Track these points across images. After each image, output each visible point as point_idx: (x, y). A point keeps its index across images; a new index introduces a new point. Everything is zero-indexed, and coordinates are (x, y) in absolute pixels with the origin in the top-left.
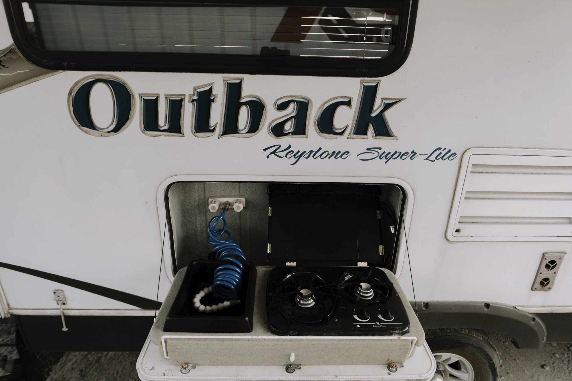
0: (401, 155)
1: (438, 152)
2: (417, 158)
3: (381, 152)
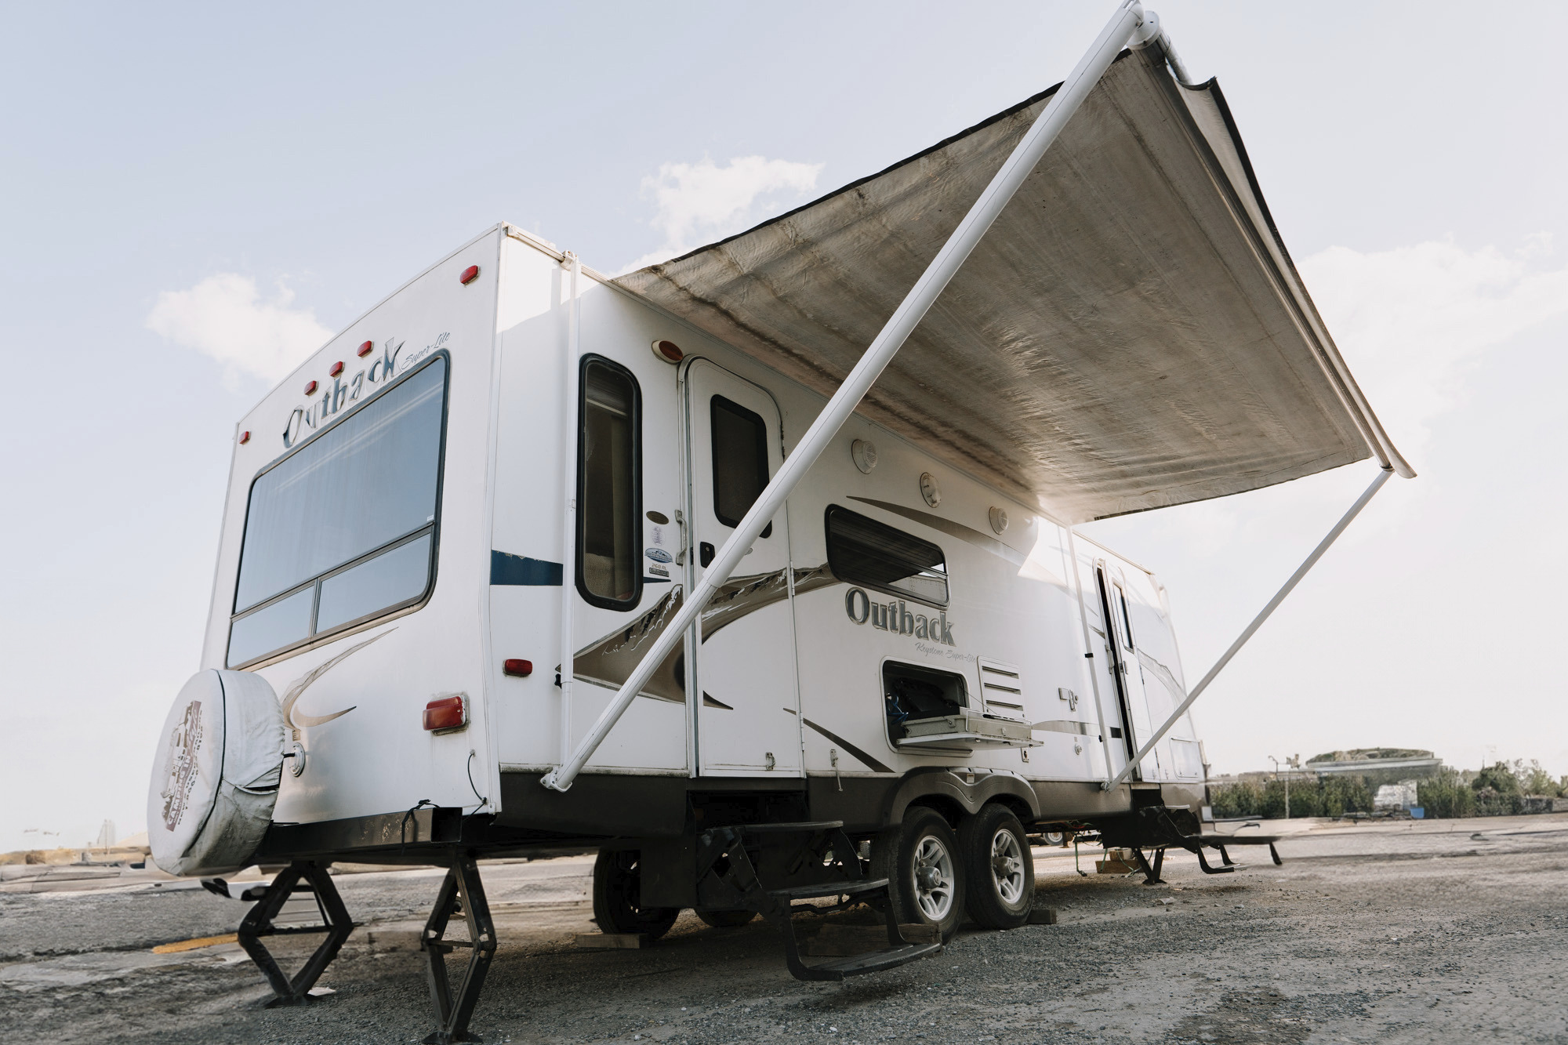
0: (959, 656)
2: (964, 658)
3: (953, 653)
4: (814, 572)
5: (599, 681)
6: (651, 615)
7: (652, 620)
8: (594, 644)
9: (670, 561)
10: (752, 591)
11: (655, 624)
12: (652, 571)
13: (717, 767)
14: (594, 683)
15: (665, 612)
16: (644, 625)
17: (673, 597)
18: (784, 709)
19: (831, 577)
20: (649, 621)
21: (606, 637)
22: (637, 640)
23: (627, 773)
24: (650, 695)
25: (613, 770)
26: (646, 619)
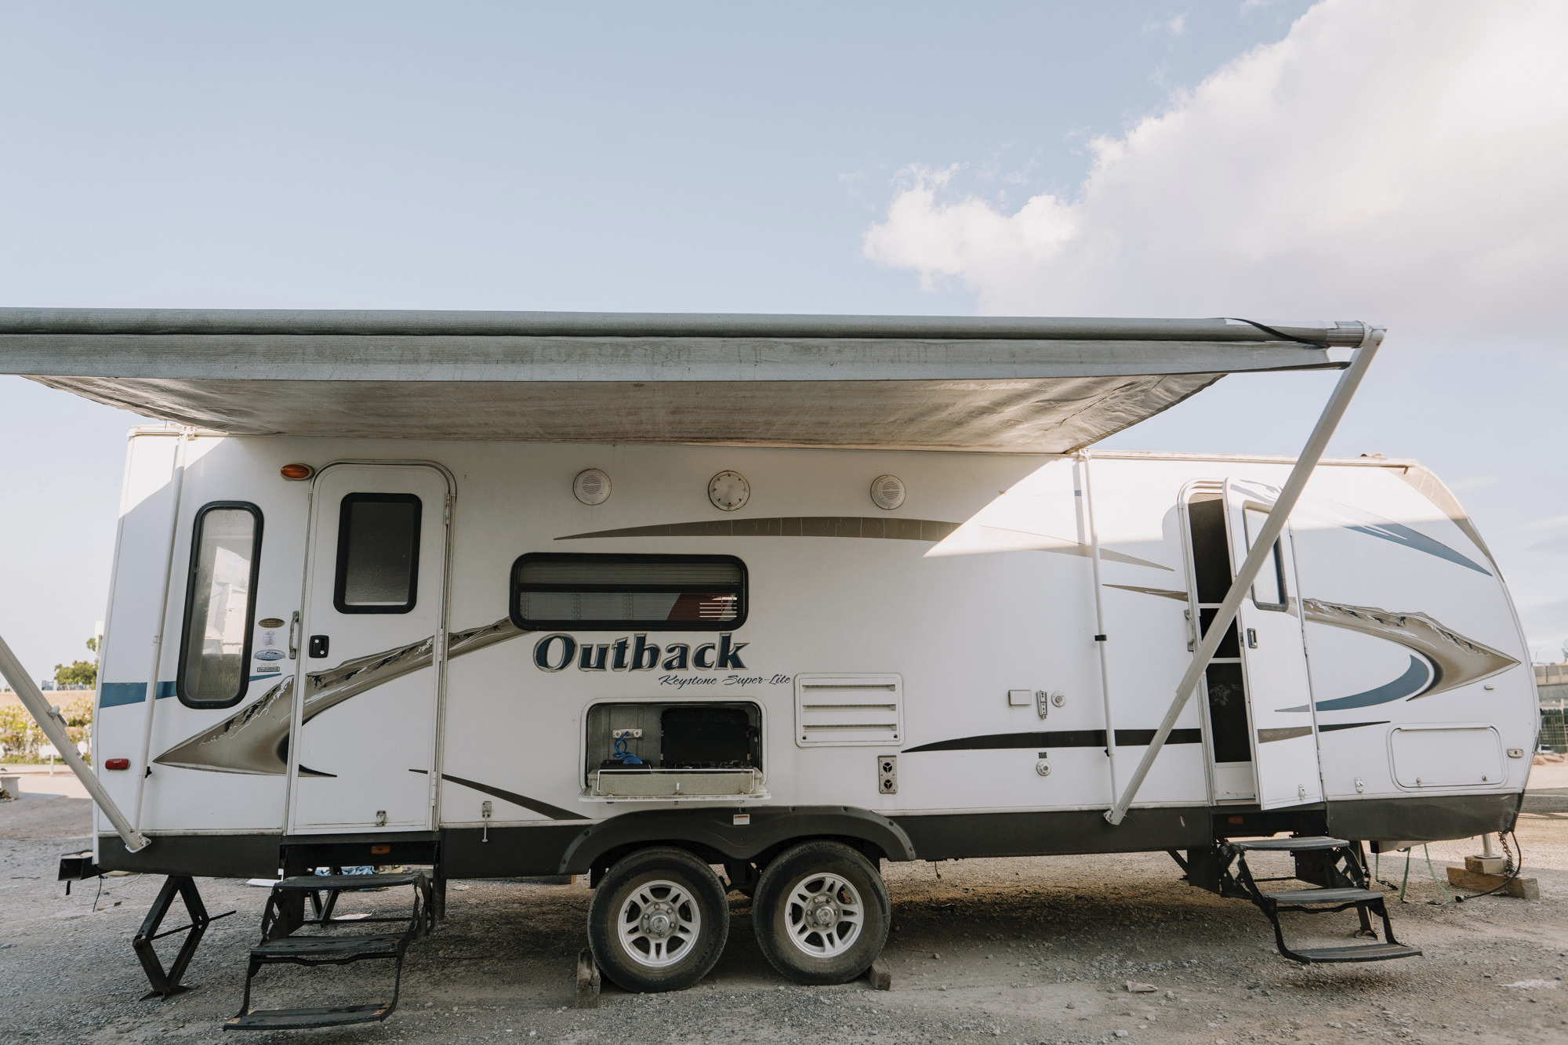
0: (752, 680)
1: (777, 678)
2: (763, 682)
3: (738, 679)
4: (484, 630)
5: (194, 766)
6: (255, 707)
7: (256, 711)
8: (191, 738)
9: (282, 657)
10: (378, 668)
11: (258, 713)
12: (260, 670)
13: (309, 827)
14: (189, 768)
15: (272, 701)
16: (246, 715)
17: (282, 688)
18: (410, 770)
19: (515, 629)
20: (253, 711)
21: (204, 731)
22: (237, 730)
23: (214, 834)
24: (248, 772)
25: (200, 833)
26: (250, 711)
